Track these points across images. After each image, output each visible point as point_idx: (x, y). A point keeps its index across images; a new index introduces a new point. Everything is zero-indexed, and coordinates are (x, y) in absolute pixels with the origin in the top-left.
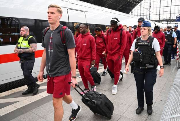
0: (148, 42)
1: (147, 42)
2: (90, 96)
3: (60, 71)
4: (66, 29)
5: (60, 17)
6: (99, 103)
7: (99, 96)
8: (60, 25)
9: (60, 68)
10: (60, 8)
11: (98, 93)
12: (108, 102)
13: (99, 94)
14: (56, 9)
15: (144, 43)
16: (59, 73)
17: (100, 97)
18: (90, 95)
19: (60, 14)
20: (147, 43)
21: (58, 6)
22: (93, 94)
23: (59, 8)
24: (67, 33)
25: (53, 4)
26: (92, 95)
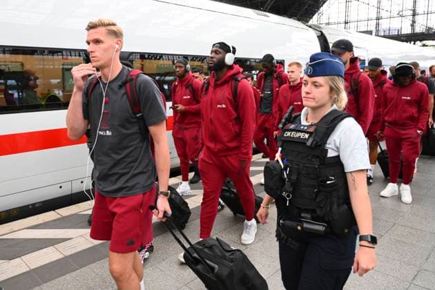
0: (311, 134)
1: (307, 132)
2: (206, 250)
3: (130, 184)
4: (138, 76)
5: (117, 46)
6: (225, 272)
7: (228, 254)
8: (123, 69)
9: (128, 176)
10: (114, 25)
11: (229, 246)
12: (250, 273)
13: (229, 249)
14: (102, 29)
15: (299, 134)
16: (127, 189)
17: (231, 257)
18: (206, 247)
19: (116, 40)
20: (307, 136)
21: (107, 22)
22: (214, 245)
23: (109, 25)
24: (142, 86)
25: (95, 20)
26: (210, 248)
